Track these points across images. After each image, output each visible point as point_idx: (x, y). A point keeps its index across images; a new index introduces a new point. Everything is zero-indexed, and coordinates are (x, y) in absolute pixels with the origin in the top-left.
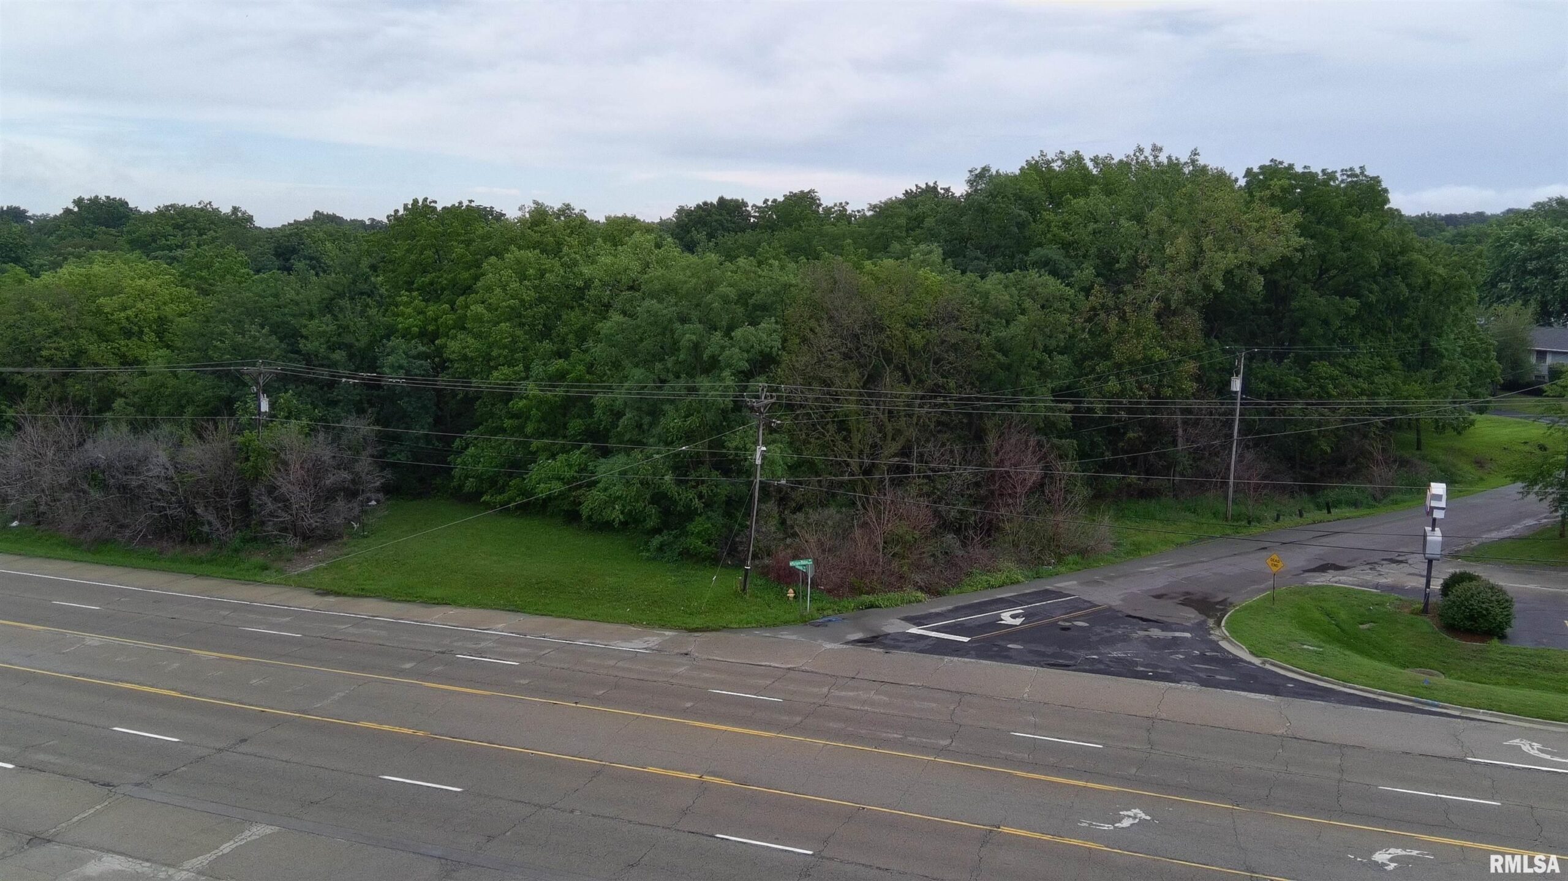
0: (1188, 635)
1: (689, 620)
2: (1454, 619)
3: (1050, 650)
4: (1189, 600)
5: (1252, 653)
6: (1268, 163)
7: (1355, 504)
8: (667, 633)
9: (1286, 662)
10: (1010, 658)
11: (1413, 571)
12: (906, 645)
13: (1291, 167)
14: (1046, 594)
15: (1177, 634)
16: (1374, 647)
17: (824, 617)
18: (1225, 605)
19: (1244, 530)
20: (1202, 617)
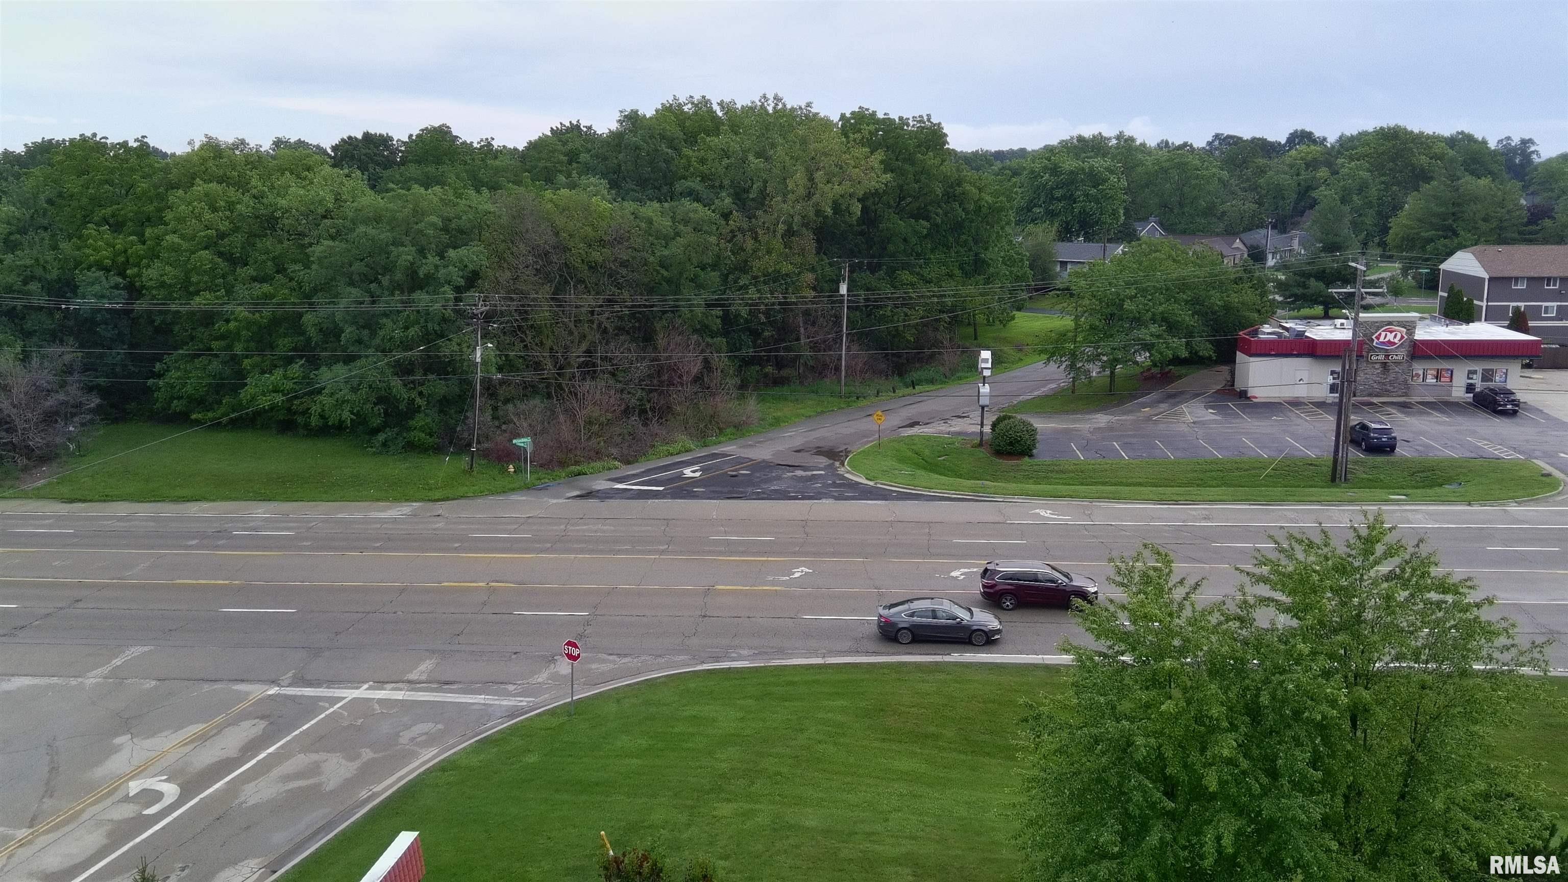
0: (822, 472)
1: (429, 494)
2: (999, 446)
3: (726, 490)
4: (820, 452)
5: (867, 479)
6: (857, 110)
7: (932, 381)
8: (414, 504)
9: (891, 481)
10: (698, 496)
11: (973, 422)
12: (616, 495)
13: (874, 113)
14: (714, 456)
15: (815, 473)
16: (948, 471)
17: (542, 484)
18: (847, 452)
19: (855, 404)
20: (831, 462)
